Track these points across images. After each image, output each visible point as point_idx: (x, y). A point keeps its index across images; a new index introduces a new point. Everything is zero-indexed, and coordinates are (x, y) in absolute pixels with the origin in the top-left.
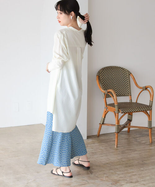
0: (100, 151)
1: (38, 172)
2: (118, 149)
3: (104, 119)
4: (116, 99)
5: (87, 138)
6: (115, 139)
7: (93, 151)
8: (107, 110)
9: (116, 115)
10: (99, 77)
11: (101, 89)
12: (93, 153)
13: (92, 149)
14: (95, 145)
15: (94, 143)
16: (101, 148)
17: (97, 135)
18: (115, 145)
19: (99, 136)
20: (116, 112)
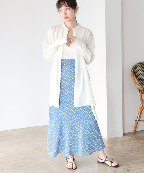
0: (136, 148)
3: (140, 116)
5: (123, 136)
7: (130, 149)
8: (143, 106)
10: (134, 72)
11: (137, 85)
12: (129, 150)
13: (129, 147)
14: (131, 142)
15: (130, 141)
16: (138, 145)
17: (133, 132)
19: (135, 132)
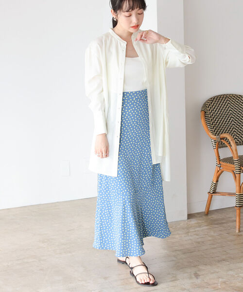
0: (210, 238)
1: (106, 278)
2: (241, 235)
3: (216, 185)
4: (236, 150)
5: (188, 218)
6: (236, 218)
7: (200, 240)
8: (221, 168)
9: (236, 177)
10: (205, 113)
11: (210, 134)
12: (199, 243)
13: (197, 237)
14: (202, 228)
15: (200, 226)
16: (212, 233)
17: (204, 212)
18: (235, 228)
19: (208, 213)
20: (237, 172)
